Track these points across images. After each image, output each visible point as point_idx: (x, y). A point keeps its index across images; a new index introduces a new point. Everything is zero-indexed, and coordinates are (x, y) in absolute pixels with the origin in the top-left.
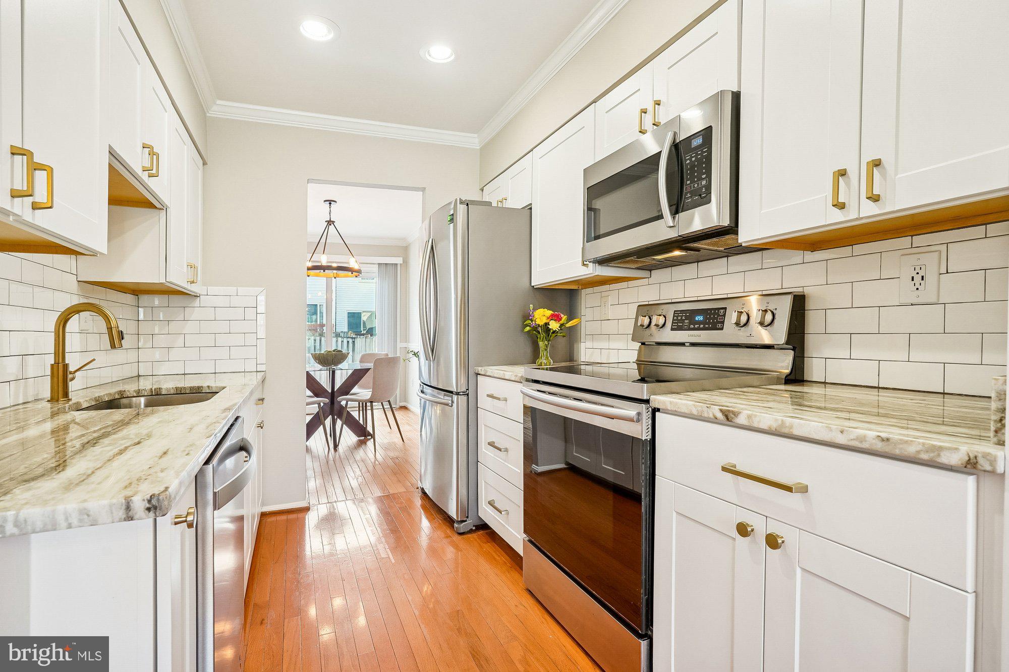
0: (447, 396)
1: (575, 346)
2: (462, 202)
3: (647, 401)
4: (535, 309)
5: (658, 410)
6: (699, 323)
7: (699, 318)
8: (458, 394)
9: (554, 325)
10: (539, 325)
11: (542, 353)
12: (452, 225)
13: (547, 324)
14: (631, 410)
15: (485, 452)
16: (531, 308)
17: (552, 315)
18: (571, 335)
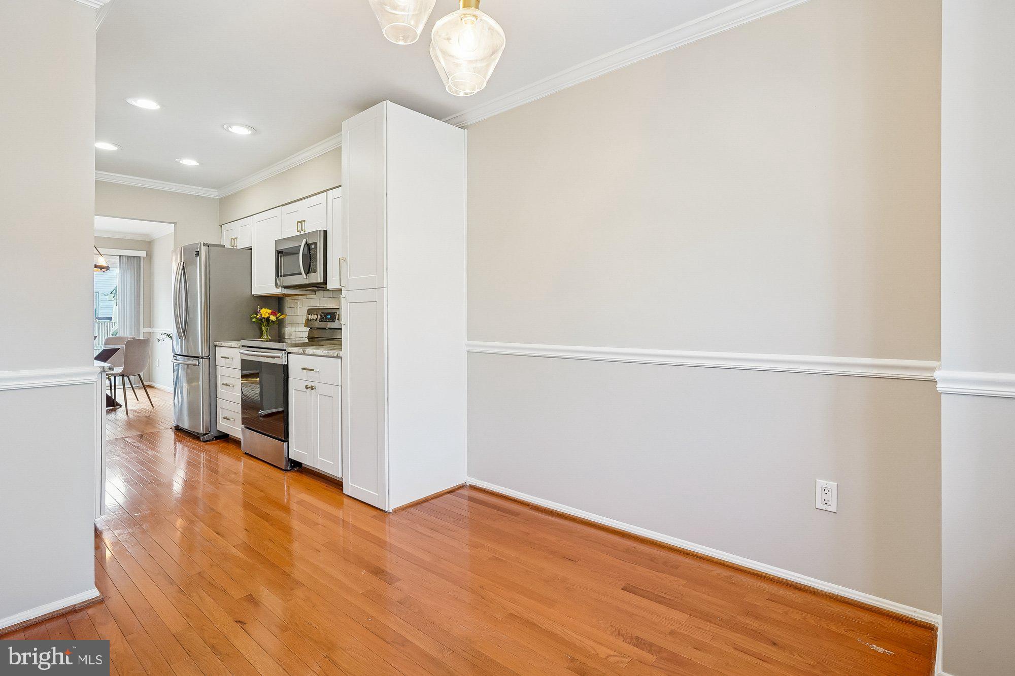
0: (195, 360)
1: (283, 329)
2: (205, 245)
3: (285, 350)
4: (260, 309)
5: (290, 353)
6: (328, 319)
7: (329, 317)
8: (202, 358)
9: (273, 318)
10: (264, 318)
11: (265, 333)
12: (198, 257)
13: (268, 317)
14: (279, 354)
15: (221, 389)
16: (258, 308)
17: (272, 312)
18: (280, 323)
